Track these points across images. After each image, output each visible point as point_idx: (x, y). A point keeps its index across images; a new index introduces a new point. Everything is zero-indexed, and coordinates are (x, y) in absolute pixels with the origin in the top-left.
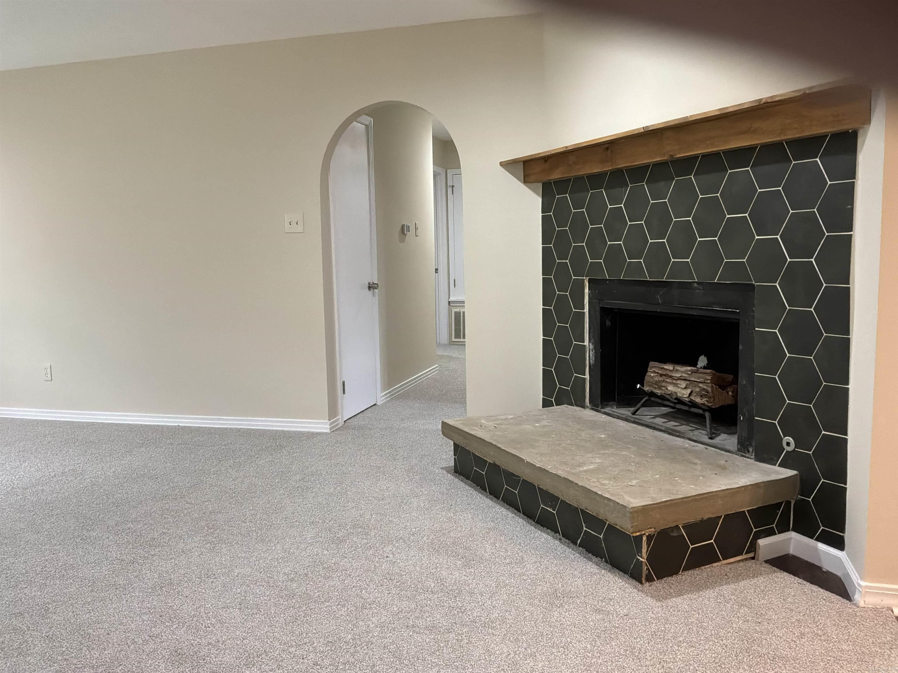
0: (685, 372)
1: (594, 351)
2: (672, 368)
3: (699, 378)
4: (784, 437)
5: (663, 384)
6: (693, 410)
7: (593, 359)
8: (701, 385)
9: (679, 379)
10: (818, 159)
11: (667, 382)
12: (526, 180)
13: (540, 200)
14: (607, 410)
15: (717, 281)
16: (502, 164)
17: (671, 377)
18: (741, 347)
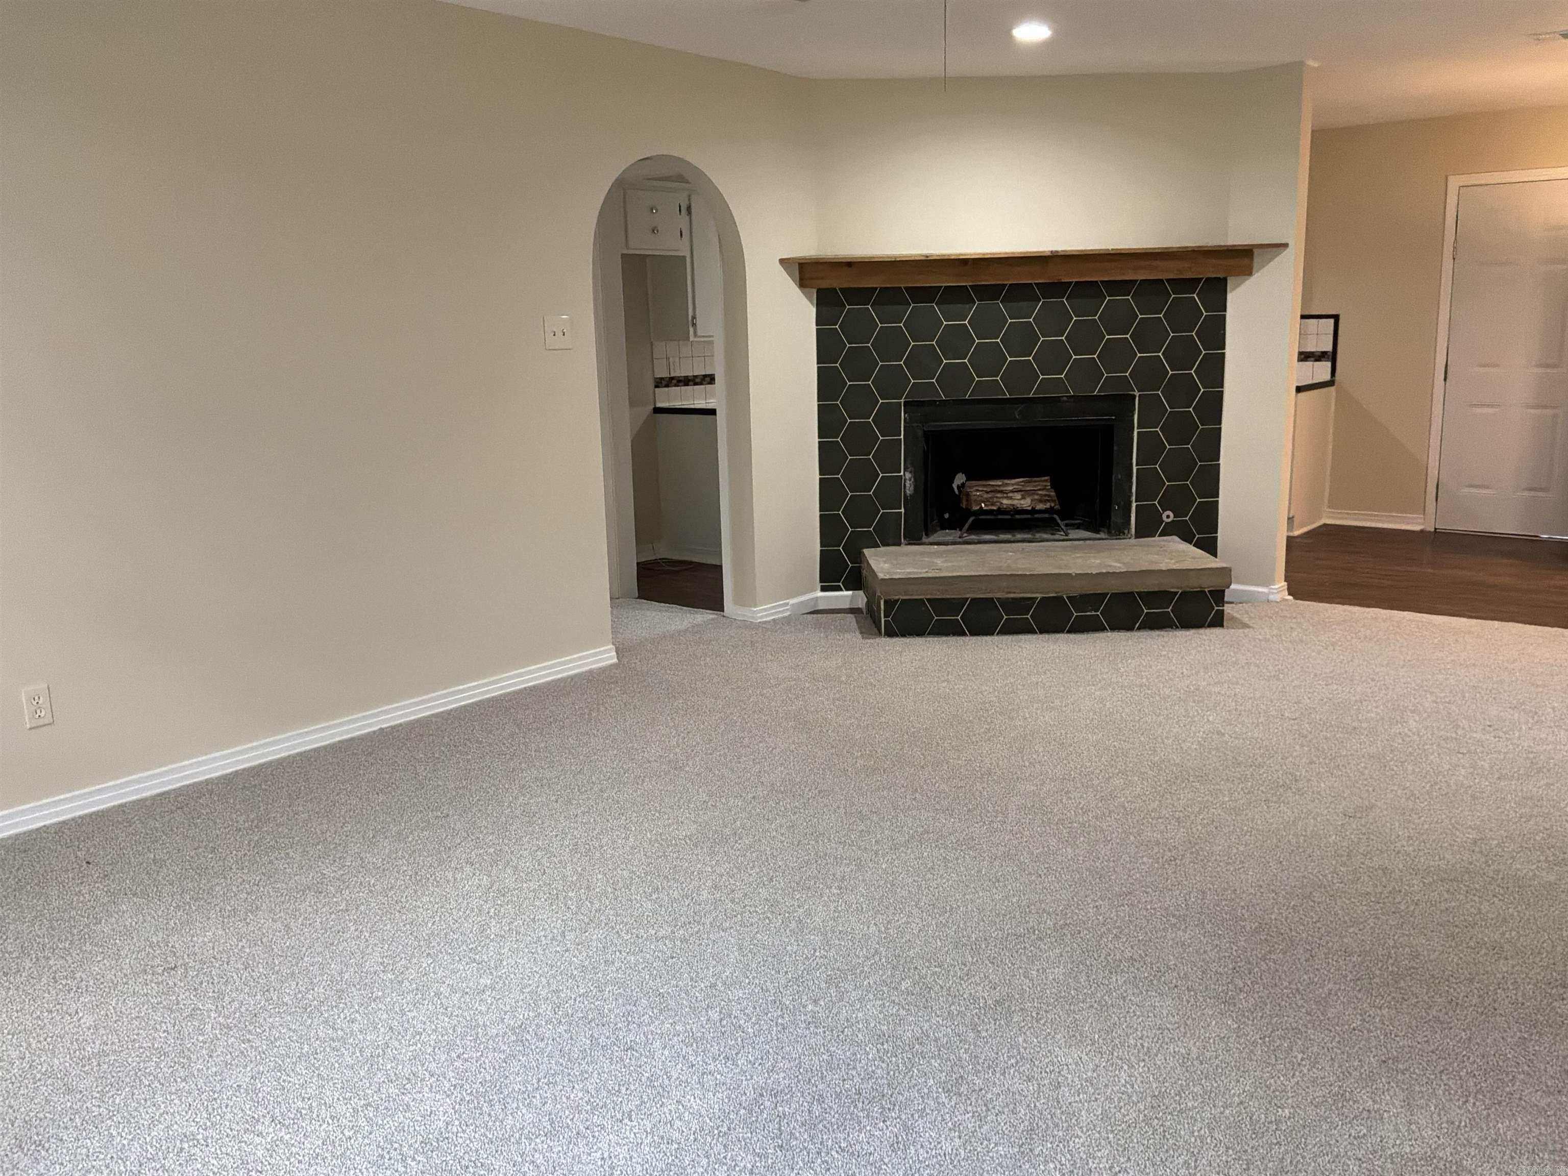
0: (1017, 484)
1: (912, 480)
2: (1000, 483)
3: (1035, 486)
4: (1164, 511)
5: (995, 500)
6: (1036, 516)
7: (912, 488)
8: (1040, 492)
9: (1012, 491)
10: (1195, 295)
11: (997, 497)
12: (803, 284)
13: (814, 310)
14: (933, 538)
15: (1098, 392)
16: (782, 261)
17: (1001, 492)
18: (1115, 448)
